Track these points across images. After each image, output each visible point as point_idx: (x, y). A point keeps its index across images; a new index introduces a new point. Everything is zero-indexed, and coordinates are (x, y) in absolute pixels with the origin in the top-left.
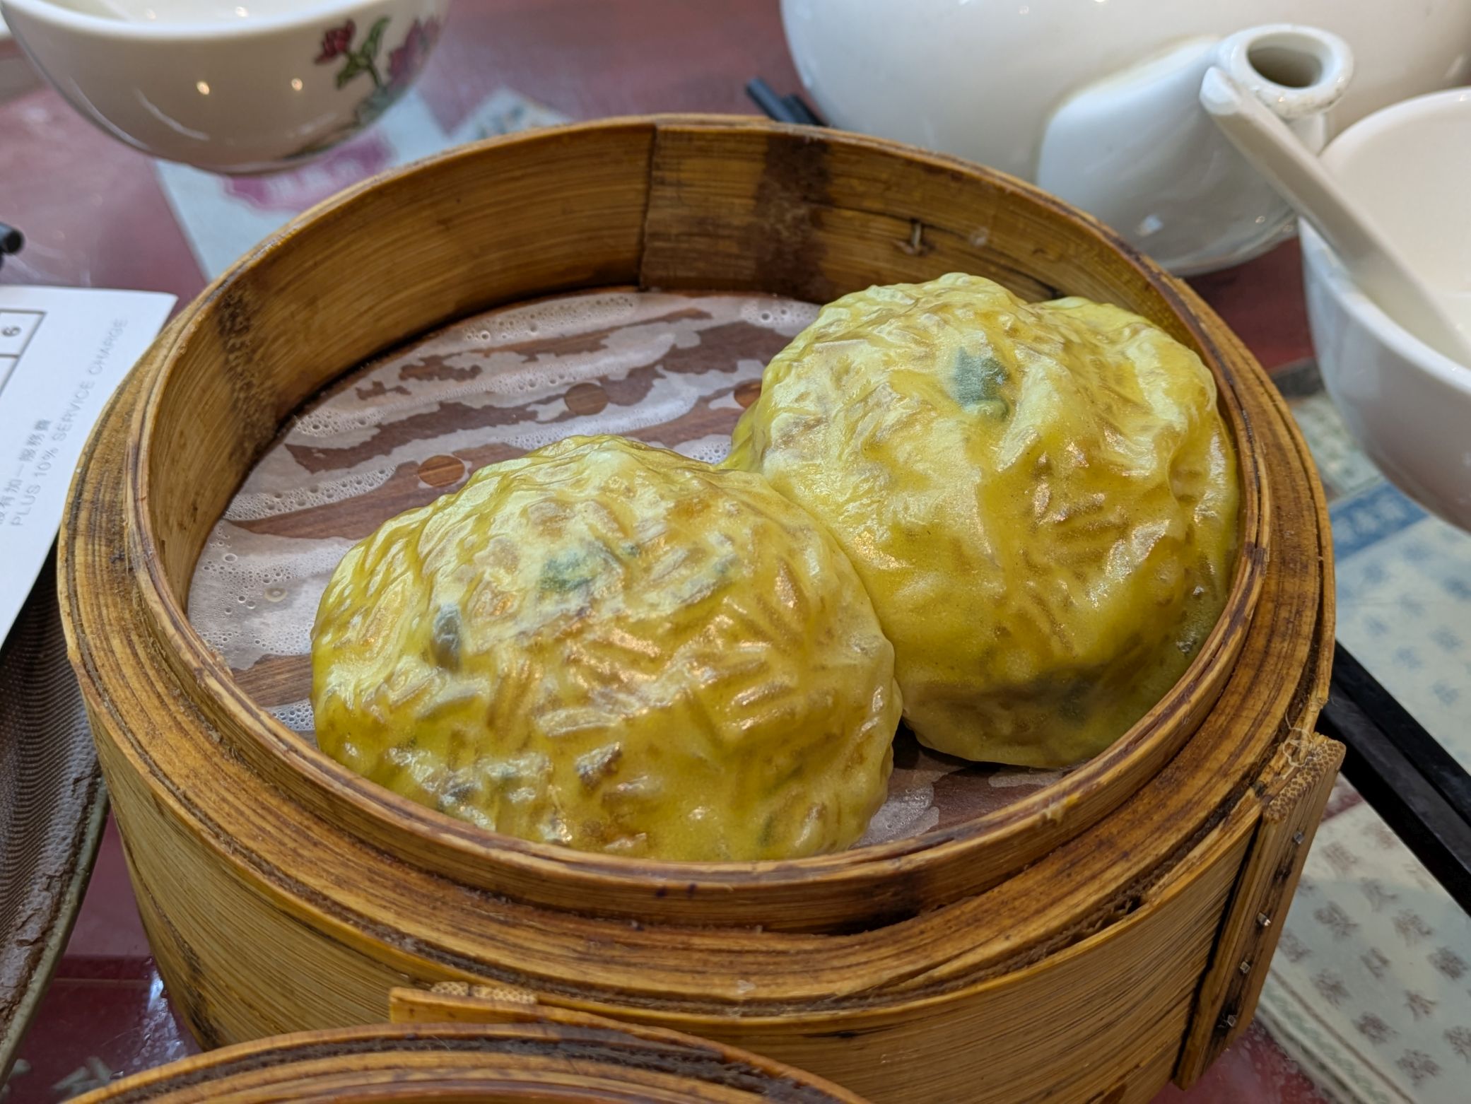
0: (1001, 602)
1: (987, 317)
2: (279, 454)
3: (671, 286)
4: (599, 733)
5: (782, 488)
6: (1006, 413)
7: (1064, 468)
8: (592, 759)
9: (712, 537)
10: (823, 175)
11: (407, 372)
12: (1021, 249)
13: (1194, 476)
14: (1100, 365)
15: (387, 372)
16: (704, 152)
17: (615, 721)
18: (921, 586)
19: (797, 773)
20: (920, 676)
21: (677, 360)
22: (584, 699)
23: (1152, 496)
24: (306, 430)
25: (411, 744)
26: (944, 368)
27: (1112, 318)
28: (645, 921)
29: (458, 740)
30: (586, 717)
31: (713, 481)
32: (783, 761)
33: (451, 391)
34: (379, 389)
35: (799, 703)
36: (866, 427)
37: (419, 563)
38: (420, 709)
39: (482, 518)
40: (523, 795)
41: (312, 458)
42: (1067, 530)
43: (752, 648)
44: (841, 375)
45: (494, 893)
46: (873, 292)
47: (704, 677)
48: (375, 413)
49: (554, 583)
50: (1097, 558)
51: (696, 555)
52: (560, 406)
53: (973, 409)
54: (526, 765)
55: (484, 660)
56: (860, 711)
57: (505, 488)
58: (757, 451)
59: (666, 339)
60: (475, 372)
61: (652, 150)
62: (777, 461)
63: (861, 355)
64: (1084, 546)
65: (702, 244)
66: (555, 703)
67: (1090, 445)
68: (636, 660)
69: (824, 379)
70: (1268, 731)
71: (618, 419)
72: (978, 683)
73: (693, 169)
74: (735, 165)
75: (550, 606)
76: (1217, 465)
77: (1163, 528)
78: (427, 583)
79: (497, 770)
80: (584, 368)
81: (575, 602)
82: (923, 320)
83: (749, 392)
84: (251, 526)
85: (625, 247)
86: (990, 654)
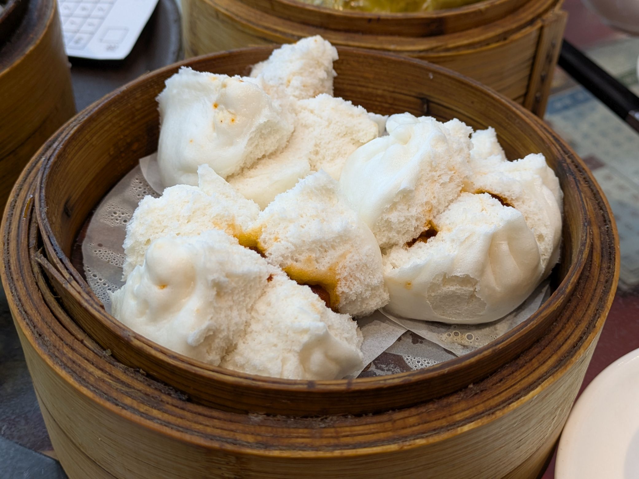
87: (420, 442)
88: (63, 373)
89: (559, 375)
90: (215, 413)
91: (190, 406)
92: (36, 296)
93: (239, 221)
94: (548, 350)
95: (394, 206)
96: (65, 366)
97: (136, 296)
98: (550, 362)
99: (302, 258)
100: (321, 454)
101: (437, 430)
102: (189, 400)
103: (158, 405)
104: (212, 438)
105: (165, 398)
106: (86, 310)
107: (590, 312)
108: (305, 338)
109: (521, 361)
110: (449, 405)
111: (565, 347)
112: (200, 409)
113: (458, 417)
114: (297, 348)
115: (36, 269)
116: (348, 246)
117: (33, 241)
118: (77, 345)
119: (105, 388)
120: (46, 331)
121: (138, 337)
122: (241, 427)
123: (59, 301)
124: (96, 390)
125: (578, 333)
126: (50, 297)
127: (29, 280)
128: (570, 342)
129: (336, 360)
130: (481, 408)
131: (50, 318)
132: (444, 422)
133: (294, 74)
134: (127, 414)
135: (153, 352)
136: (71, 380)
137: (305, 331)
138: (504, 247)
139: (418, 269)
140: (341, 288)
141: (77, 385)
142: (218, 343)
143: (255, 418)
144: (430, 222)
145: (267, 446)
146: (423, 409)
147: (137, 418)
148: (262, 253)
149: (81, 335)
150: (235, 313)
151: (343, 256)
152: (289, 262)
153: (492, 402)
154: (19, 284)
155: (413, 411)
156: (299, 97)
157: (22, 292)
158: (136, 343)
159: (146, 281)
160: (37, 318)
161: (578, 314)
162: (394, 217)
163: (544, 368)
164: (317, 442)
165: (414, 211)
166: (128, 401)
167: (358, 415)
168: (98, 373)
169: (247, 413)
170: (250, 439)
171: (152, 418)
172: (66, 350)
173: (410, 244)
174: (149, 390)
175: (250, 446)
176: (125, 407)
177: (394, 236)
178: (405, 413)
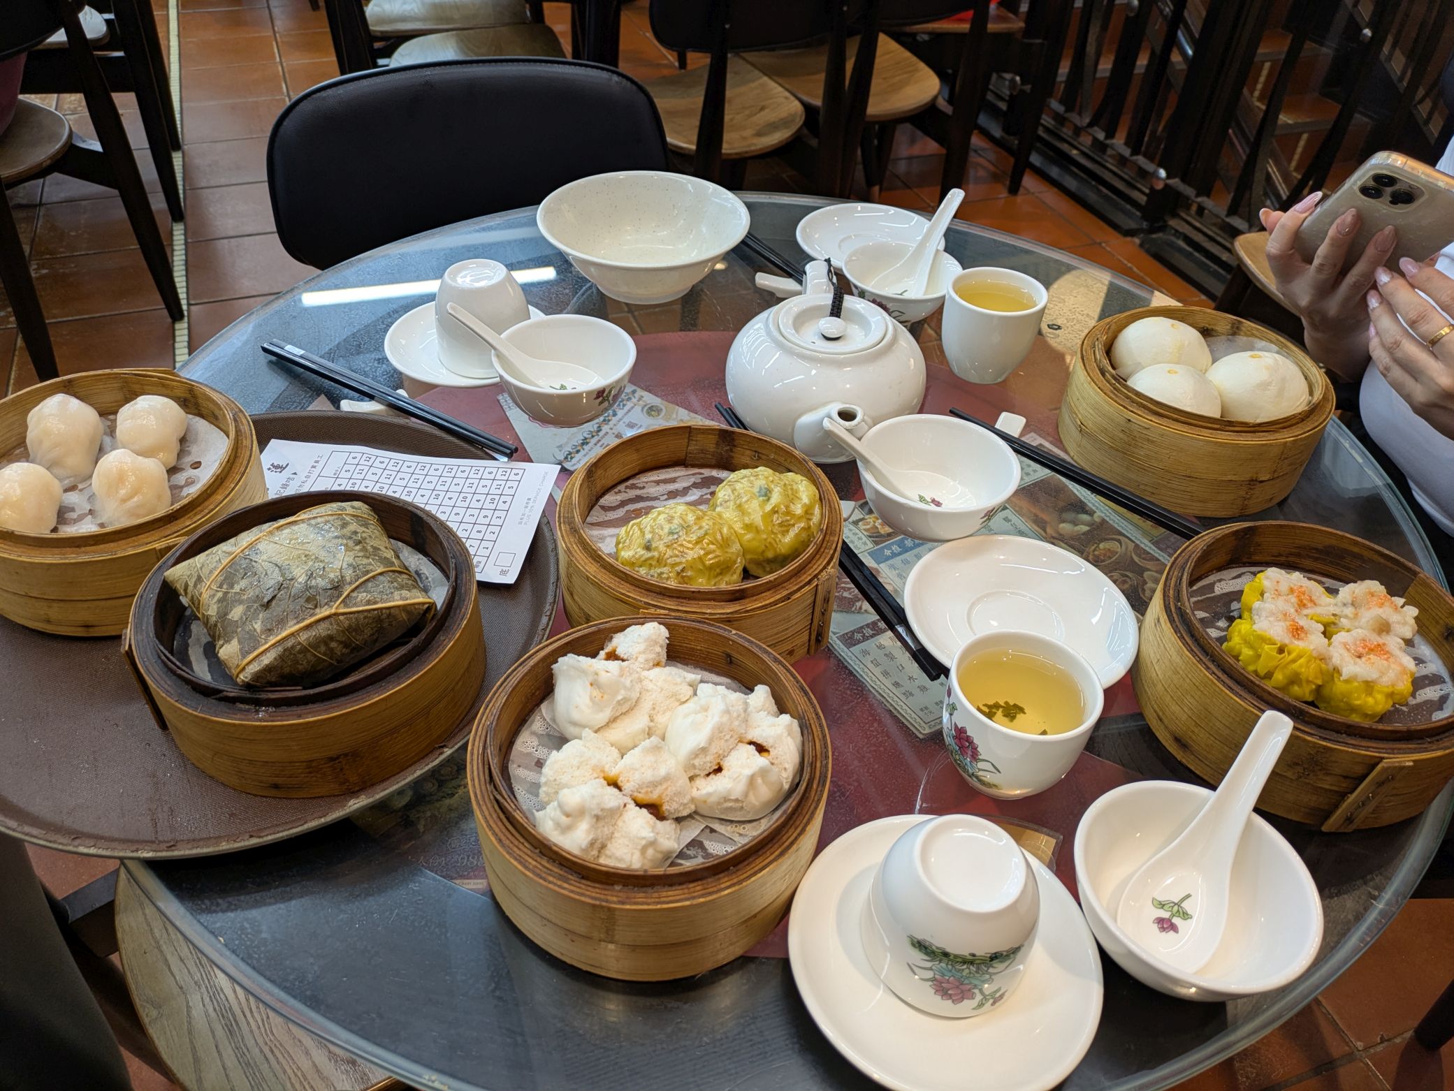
0: (766, 540)
1: (767, 478)
2: (597, 507)
3: (693, 466)
4: (681, 563)
5: (720, 515)
6: (768, 499)
7: (780, 512)
8: (679, 568)
9: (704, 524)
10: (733, 439)
11: (627, 487)
12: (781, 460)
13: (812, 514)
14: (792, 489)
15: (622, 487)
16: (703, 433)
17: (684, 560)
18: (749, 536)
19: (721, 574)
20: (749, 557)
21: (695, 485)
22: (677, 556)
23: (800, 518)
24: (603, 501)
25: (641, 566)
26: (756, 490)
27: (799, 477)
28: (690, 599)
29: (651, 565)
30: (678, 560)
31: (704, 513)
32: (718, 570)
33: (638, 492)
34: (620, 492)
35: (722, 558)
36: (738, 502)
37: (640, 529)
38: (643, 559)
39: (655, 520)
40: (665, 576)
41: (606, 509)
42: (781, 525)
43: (712, 547)
44: (734, 490)
45: (660, 593)
46: (742, 471)
47: (702, 552)
48: (619, 497)
49: (671, 533)
50: (788, 531)
51: (700, 528)
52: (666, 497)
53: (761, 498)
54: (665, 570)
55: (656, 549)
56: (735, 562)
57: (659, 514)
58: (714, 507)
59: (693, 480)
60: (644, 487)
61: (690, 432)
62: (718, 509)
63: (738, 486)
64: (785, 529)
65: (702, 455)
66: (671, 557)
67: (787, 507)
68: (688, 548)
69: (730, 491)
70: (821, 567)
71: (680, 500)
72: (761, 558)
73: (700, 437)
74: (711, 436)
75: (671, 538)
76: (817, 511)
77: (802, 525)
78: (643, 533)
79: (659, 571)
80: (672, 487)
81: (676, 536)
82: (752, 478)
83: (713, 494)
84: (592, 524)
85: (682, 455)
86: (764, 551)
87: (702, 900)
88: (515, 863)
89: (780, 861)
90: (597, 885)
91: (584, 881)
92: (495, 816)
93: (607, 768)
94: (776, 846)
95: (697, 756)
96: (516, 859)
97: (553, 820)
98: (777, 853)
99: (643, 791)
100: (650, 907)
101: (710, 894)
102: (583, 878)
103: (566, 880)
104: (595, 899)
105: (570, 877)
106: (526, 828)
107: (805, 821)
108: (644, 842)
109: (760, 853)
110: (719, 879)
111: (787, 844)
112: (589, 883)
113: (723, 886)
114: (640, 847)
115: (492, 797)
116: (669, 783)
117: (488, 778)
118: (521, 847)
119: (539, 872)
120: (503, 838)
121: (555, 845)
122: (609, 893)
123: (508, 818)
124: (534, 872)
125: (795, 835)
126: (502, 816)
127: (489, 805)
128: (790, 840)
129: (661, 852)
130: (735, 881)
131: (504, 830)
132: (715, 889)
133: (640, 653)
134: (551, 886)
135: (564, 854)
136: (520, 867)
137: (644, 838)
138: (759, 781)
139: (709, 795)
140: (665, 807)
141: (523, 870)
142: (598, 845)
143: (617, 888)
144: (719, 764)
145: (623, 903)
146: (704, 882)
147: (556, 888)
148: (619, 788)
149: (522, 840)
150: (606, 829)
151: (666, 789)
152: (636, 794)
153: (742, 877)
154: (484, 808)
155: (700, 883)
156: (644, 669)
157: (487, 813)
158: (555, 848)
159: (558, 812)
160: (497, 830)
161: (798, 823)
162: (697, 762)
163: (773, 857)
164: (649, 901)
165: (709, 758)
166: (551, 879)
167: (671, 885)
168: (534, 863)
169: (613, 885)
170: (615, 899)
171: (564, 888)
172: (515, 849)
173: (708, 775)
174: (561, 873)
175: (614, 903)
176: (550, 882)
177: (697, 772)
178: (695, 884)
